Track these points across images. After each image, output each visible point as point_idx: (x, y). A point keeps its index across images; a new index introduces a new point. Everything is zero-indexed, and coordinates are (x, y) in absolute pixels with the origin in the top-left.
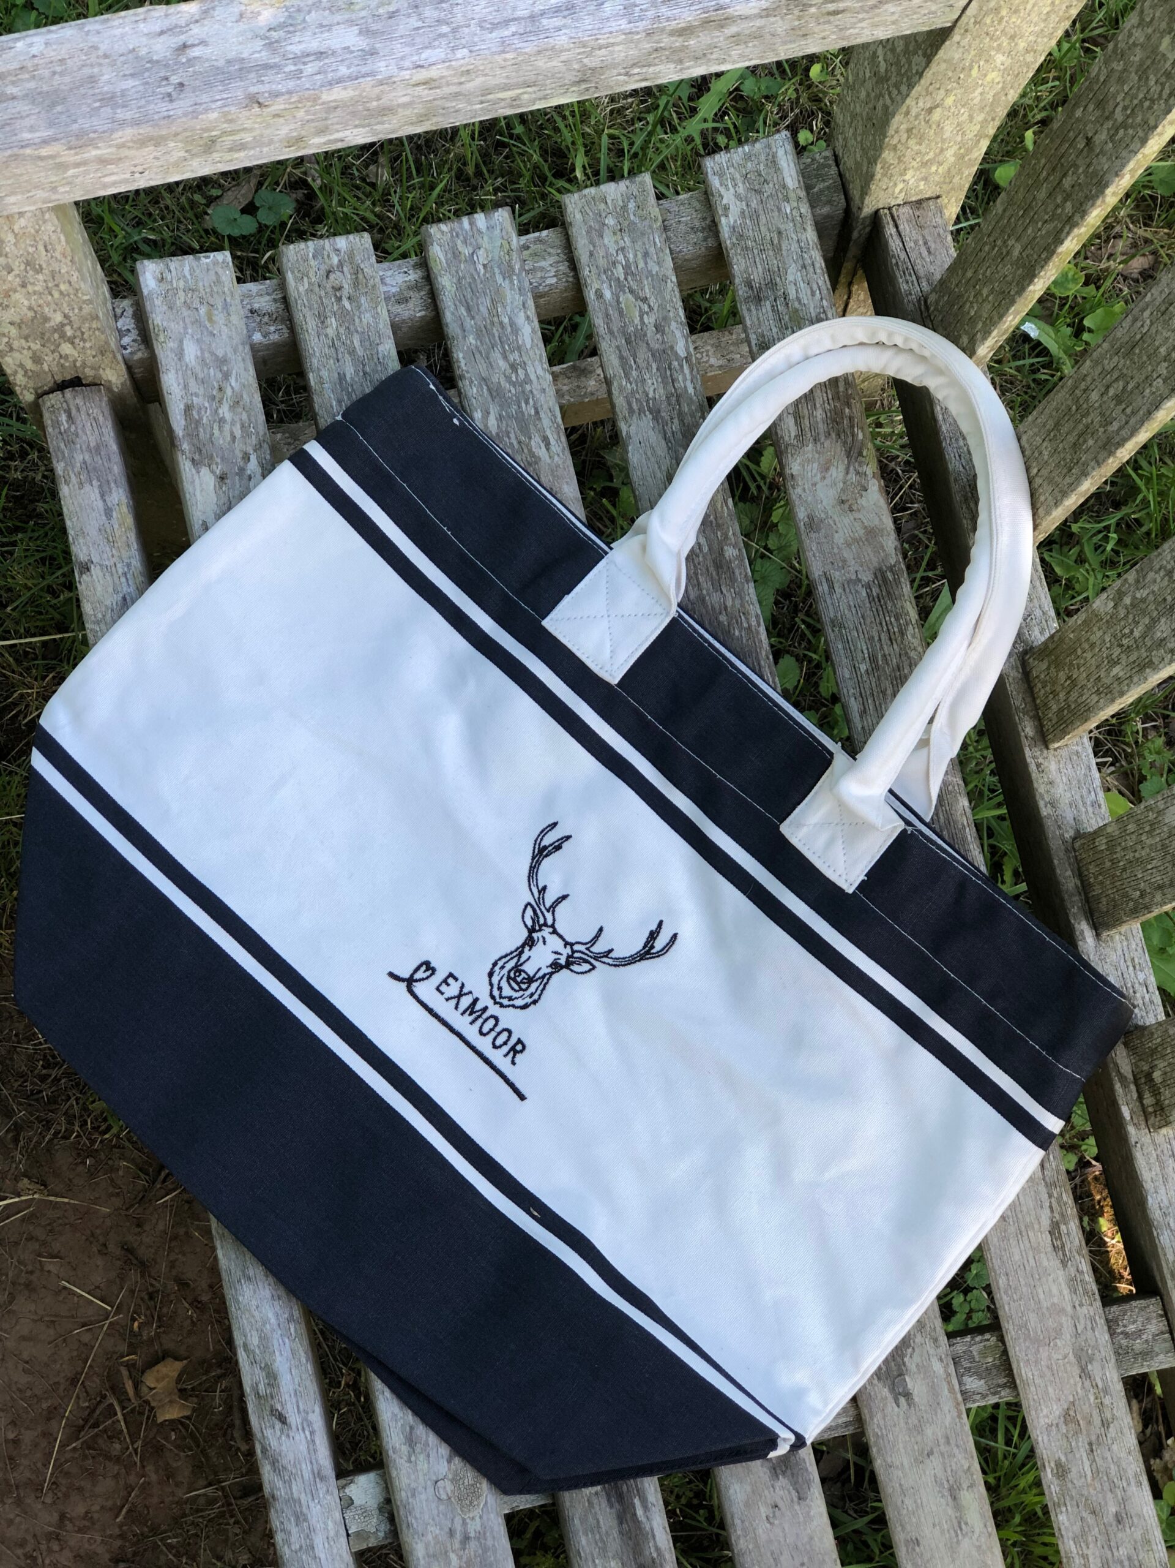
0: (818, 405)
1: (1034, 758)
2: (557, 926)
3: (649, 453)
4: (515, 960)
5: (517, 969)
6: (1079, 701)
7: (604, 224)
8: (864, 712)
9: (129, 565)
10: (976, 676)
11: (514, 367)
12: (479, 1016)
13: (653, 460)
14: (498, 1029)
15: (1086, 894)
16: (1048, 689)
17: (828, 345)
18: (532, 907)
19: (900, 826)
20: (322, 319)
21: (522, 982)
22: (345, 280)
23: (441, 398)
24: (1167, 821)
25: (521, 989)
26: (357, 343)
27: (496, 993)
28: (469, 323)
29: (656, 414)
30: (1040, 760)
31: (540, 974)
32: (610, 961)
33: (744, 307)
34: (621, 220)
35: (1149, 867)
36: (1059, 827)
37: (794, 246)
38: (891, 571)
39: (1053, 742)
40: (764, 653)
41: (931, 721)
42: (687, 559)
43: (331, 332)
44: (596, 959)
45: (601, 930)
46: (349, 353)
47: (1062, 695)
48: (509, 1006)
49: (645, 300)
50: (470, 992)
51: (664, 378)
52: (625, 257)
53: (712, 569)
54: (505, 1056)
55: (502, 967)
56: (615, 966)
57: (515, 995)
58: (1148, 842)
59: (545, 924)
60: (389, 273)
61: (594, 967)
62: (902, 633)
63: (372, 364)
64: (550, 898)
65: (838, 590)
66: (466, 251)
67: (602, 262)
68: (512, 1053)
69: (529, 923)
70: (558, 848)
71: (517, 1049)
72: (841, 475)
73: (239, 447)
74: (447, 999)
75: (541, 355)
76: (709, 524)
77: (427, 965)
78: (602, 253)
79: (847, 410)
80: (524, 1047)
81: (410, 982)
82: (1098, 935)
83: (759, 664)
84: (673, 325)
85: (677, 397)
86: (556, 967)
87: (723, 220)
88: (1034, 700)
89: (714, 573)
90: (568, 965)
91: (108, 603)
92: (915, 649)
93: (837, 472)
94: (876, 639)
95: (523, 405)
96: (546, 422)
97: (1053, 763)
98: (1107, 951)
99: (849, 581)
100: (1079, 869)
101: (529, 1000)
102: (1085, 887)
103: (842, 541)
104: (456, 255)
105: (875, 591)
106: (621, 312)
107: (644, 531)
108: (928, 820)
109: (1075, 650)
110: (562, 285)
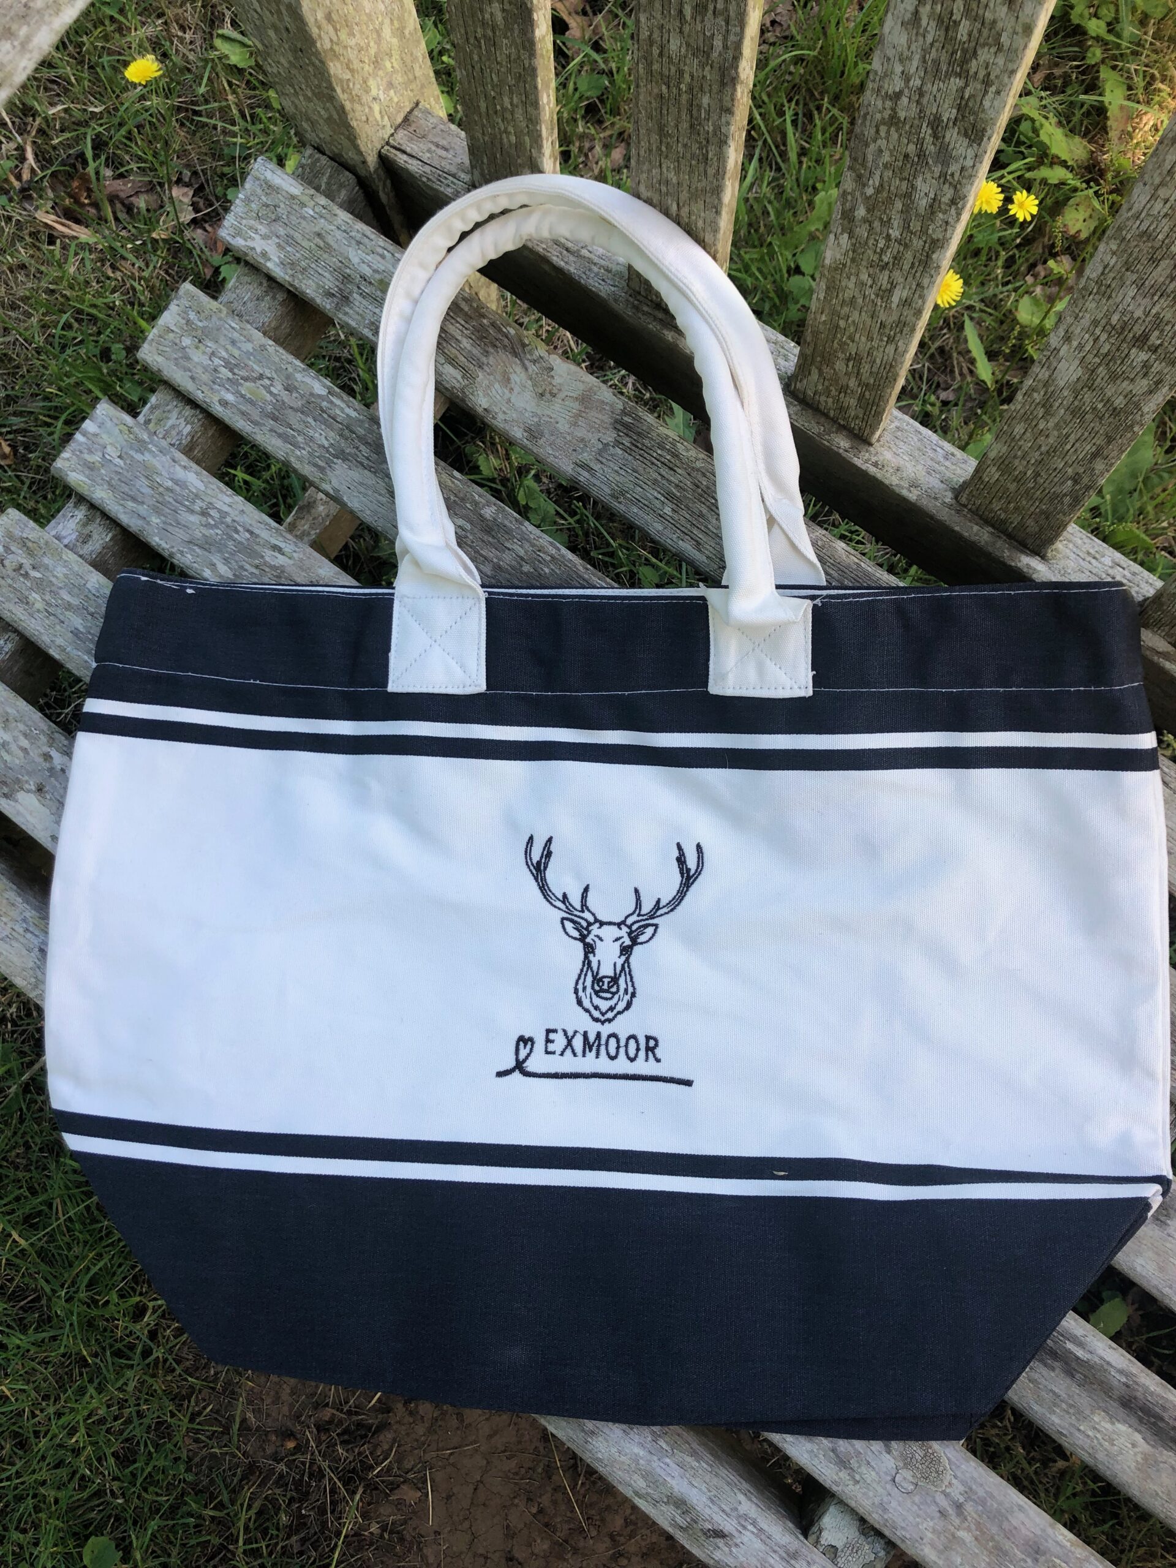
0: (459, 338)
1: (866, 461)
2: (600, 917)
3: (362, 490)
4: (589, 973)
5: (597, 980)
6: (875, 369)
7: (184, 348)
8: (698, 545)
9: (25, 920)
10: (768, 426)
11: (204, 513)
12: (599, 1045)
13: (370, 493)
14: (623, 1043)
15: (1005, 532)
16: (834, 393)
17: (423, 275)
18: (567, 919)
19: (808, 605)
20: (25, 601)
21: (609, 987)
22: (19, 556)
23: (159, 581)
24: (1062, 383)
25: (614, 994)
26: (67, 597)
27: (596, 1014)
28: (143, 510)
29: (342, 455)
30: (874, 459)
31: (619, 968)
32: (665, 910)
33: (340, 316)
34: (194, 334)
35: (1068, 447)
36: (936, 499)
37: (339, 234)
38: (626, 414)
39: (873, 433)
40: (581, 568)
42: (459, 545)
43: (39, 605)
44: (652, 917)
45: (636, 891)
46: (67, 610)
47: (853, 383)
48: (615, 1016)
49: (261, 377)
50: (576, 1032)
51: (325, 422)
52: (220, 358)
53: (486, 538)
54: (647, 1060)
55: (584, 989)
56: (672, 910)
57: (612, 1003)
58: (1051, 425)
59: (589, 924)
60: (60, 527)
61: (656, 926)
62: (676, 455)
63: (92, 602)
64: (575, 900)
65: (597, 467)
66: (96, 458)
67: (205, 377)
68: (650, 1053)
69: (576, 934)
70: (549, 854)
71: (651, 1046)
72: (523, 375)
73: (34, 754)
74: (562, 1054)
75: (218, 488)
76: (453, 505)
77: (523, 1040)
78: (200, 370)
79: (485, 321)
80: (656, 1040)
81: (519, 1066)
82: (1043, 558)
83: (584, 579)
84: (299, 376)
85: (347, 429)
86: (626, 951)
87: (269, 264)
88: (826, 415)
89: (490, 539)
90: (634, 942)
91: (31, 964)
92: (697, 459)
93: (518, 376)
94: (659, 478)
95: (236, 536)
96: (264, 534)
97: (885, 453)
98: (1062, 563)
99: (600, 453)
100: (981, 517)
101: (627, 997)
102: (999, 527)
103: (567, 426)
104: (90, 467)
105: (626, 441)
106: (251, 402)
107: (406, 551)
108: (825, 584)
109: (838, 326)
110: (197, 425)
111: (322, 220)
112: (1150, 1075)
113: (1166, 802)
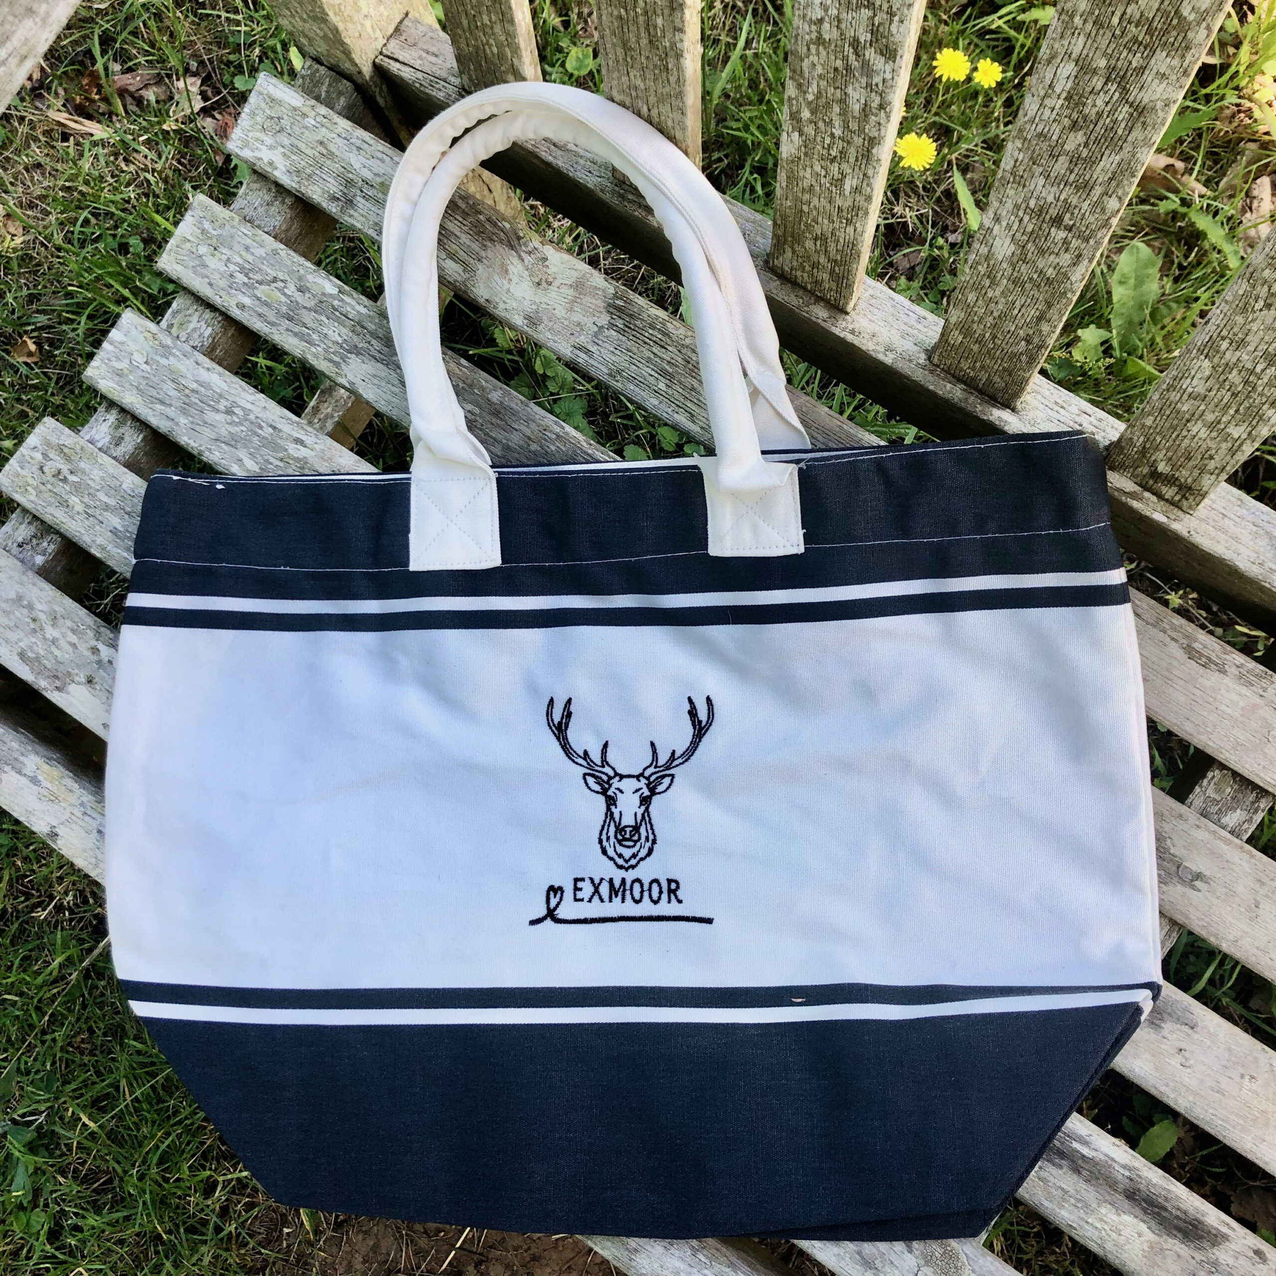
0: (458, 234)
1: (844, 330)
2: (619, 771)
3: (376, 382)
4: (612, 824)
5: (620, 829)
6: (840, 247)
7: (200, 256)
8: (692, 417)
9: (82, 804)
10: (746, 306)
11: (229, 412)
12: (624, 891)
13: (383, 384)
14: (646, 887)
15: (976, 388)
16: (807, 268)
17: (420, 179)
18: (589, 774)
19: (793, 469)
20: (64, 504)
21: (631, 836)
22: (58, 463)
23: (190, 480)
24: (1000, 258)
25: (636, 842)
26: (105, 499)
27: (620, 862)
28: (171, 412)
29: (355, 350)
30: (850, 327)
31: (639, 818)
32: (680, 761)
33: (346, 218)
34: (209, 242)
35: (1016, 312)
36: (910, 361)
37: (340, 141)
38: (618, 298)
39: (847, 304)
40: (585, 444)
41: (745, 374)
42: (470, 429)
43: (79, 508)
44: (668, 768)
45: (652, 744)
46: (105, 510)
47: (823, 259)
48: (638, 862)
49: (275, 280)
50: (602, 879)
51: (337, 320)
52: (235, 264)
53: (494, 420)
54: (669, 902)
55: (608, 839)
56: (686, 760)
57: (635, 850)
58: (997, 293)
59: (610, 778)
60: (94, 431)
61: (673, 776)
62: (666, 334)
63: (128, 502)
64: (596, 757)
65: (593, 348)
66: (124, 365)
67: (223, 283)
68: (672, 896)
69: (597, 788)
70: (570, 715)
71: (673, 889)
72: (520, 266)
73: (84, 649)
74: (590, 901)
75: (241, 386)
76: (462, 392)
77: (553, 890)
78: (217, 276)
79: (481, 217)
80: (677, 882)
81: (551, 914)
82: (1013, 410)
83: (588, 455)
84: (310, 278)
85: (358, 326)
86: (645, 801)
87: (276, 173)
88: (805, 289)
89: (499, 422)
90: (653, 792)
91: (92, 846)
92: (686, 337)
93: (515, 267)
94: (652, 356)
95: (260, 432)
96: (286, 428)
97: (861, 320)
98: (1031, 415)
99: (596, 335)
100: (953, 376)
101: (649, 844)
102: (970, 384)
103: (564, 312)
104: (119, 374)
105: (620, 323)
106: (266, 304)
107: (420, 439)
108: (810, 447)
109: (802, 211)
110: (218, 328)
111: (324, 129)
112: (1138, 888)
113: (1139, 632)
